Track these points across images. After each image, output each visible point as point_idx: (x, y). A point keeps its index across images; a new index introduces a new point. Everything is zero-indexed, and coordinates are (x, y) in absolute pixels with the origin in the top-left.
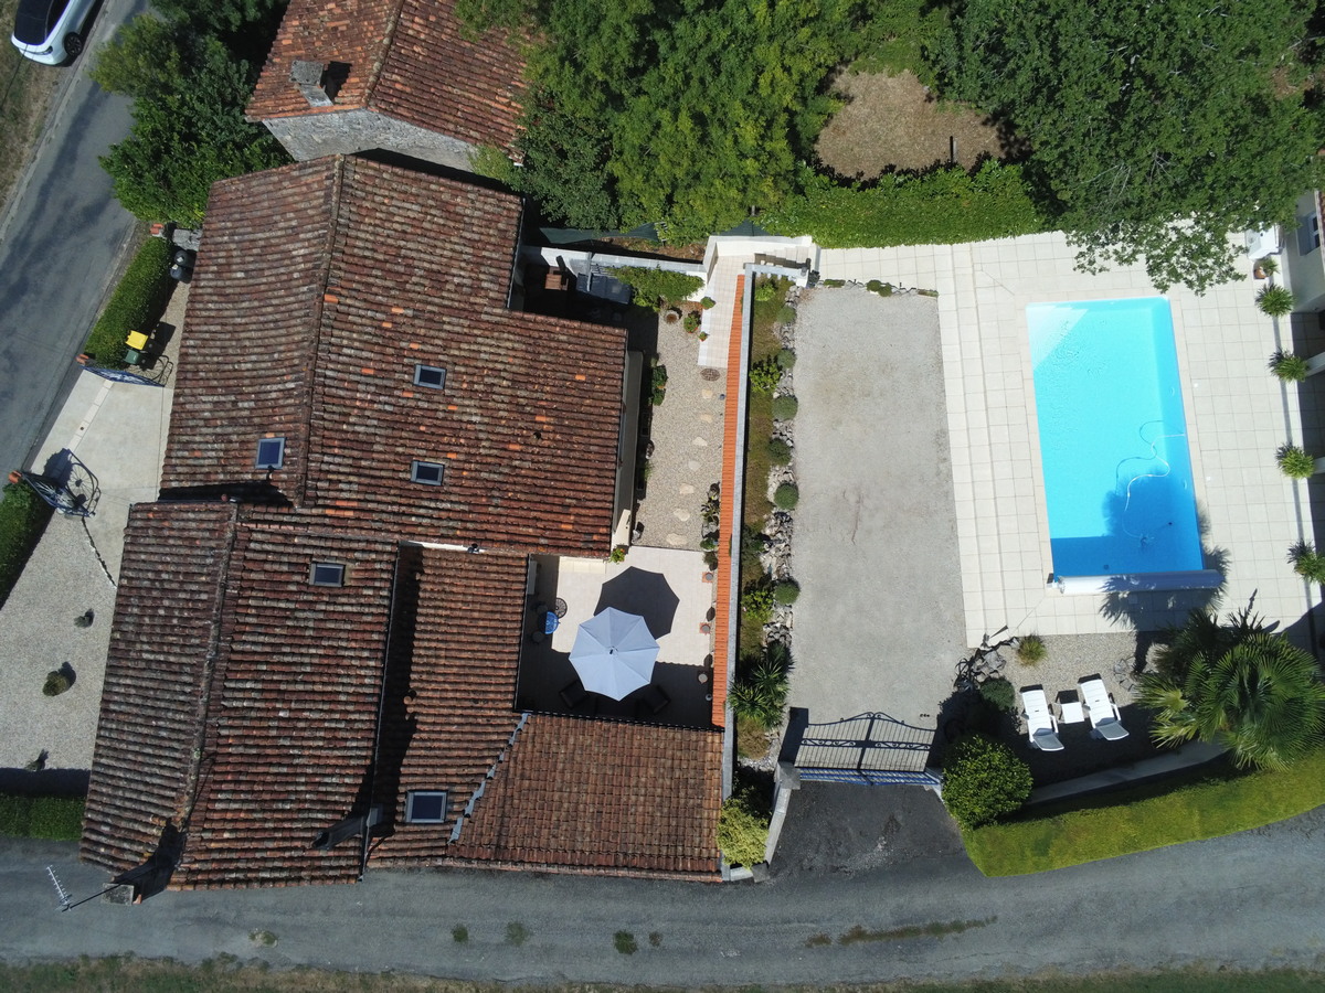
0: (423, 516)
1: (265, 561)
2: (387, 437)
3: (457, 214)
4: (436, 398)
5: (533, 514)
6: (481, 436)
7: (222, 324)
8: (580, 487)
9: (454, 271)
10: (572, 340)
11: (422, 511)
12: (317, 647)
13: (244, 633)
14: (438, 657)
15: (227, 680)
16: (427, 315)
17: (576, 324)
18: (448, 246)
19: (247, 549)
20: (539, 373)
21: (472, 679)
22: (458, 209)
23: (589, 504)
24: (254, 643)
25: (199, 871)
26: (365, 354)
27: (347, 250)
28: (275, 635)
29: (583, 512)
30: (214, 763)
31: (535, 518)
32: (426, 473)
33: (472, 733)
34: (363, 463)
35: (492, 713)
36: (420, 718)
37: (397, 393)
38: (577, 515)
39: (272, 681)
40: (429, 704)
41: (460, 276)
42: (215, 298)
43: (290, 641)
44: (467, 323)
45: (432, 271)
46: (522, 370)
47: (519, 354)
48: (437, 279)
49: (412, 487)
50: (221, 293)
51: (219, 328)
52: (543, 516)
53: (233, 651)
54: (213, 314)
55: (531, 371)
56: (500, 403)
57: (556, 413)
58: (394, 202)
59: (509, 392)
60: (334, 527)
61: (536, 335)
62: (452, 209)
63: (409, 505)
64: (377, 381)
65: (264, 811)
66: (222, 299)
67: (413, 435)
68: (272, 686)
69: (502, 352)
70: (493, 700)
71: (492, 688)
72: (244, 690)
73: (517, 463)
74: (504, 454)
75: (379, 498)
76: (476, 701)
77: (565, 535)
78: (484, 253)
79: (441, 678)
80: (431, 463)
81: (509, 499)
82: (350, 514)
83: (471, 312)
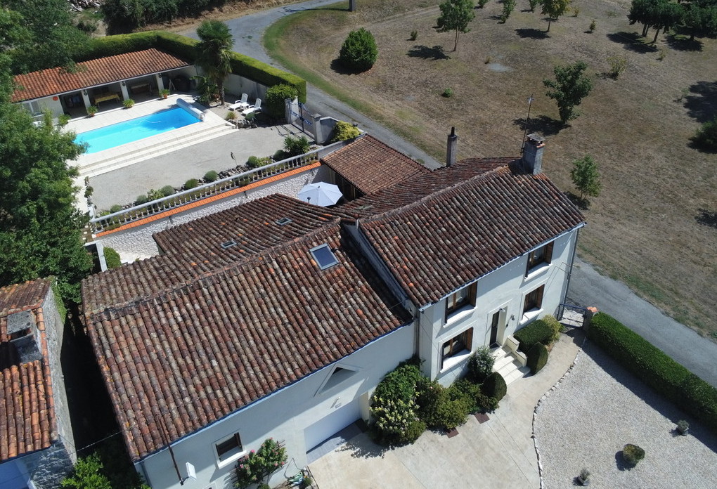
7: (262, 354)
42: (244, 374)
50: (237, 373)
51: (266, 356)
54: (257, 368)
66: (242, 368)
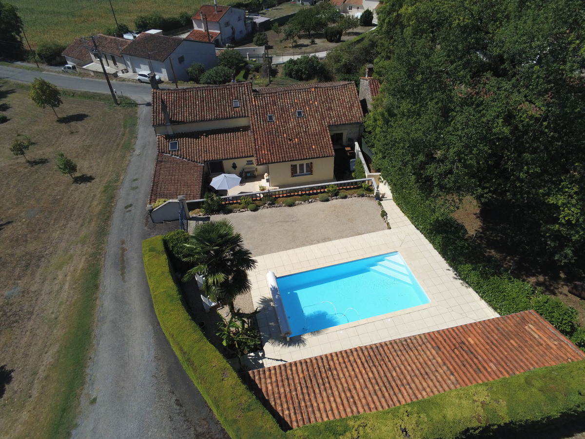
0: (257, 118)
1: (237, 91)
2: (279, 108)
3: (352, 109)
4: (294, 116)
5: (265, 143)
6: (286, 127)
8: (277, 153)
9: (334, 112)
10: (325, 143)
11: (259, 118)
12: (216, 106)
13: (218, 91)
14: (219, 140)
15: (205, 90)
16: (318, 109)
17: (331, 142)
18: (341, 109)
19: (240, 87)
20: (311, 137)
21: (213, 149)
22: (353, 109)
23: (272, 156)
24: (215, 94)
25: (156, 94)
26: (301, 99)
27: (329, 90)
28: (218, 97)
29: (269, 155)
30: (184, 92)
31: (264, 144)
32: (271, 118)
33: (196, 152)
34: (269, 105)
35: (203, 156)
36: (200, 140)
37: (292, 108)
38: (268, 154)
39: (206, 99)
40: (204, 141)
41: (333, 114)
43: (217, 100)
44: (319, 118)
45: (331, 108)
46: (310, 133)
47: (315, 131)
48: (330, 109)
49: (266, 115)
52: (265, 146)
53: (213, 90)
55: (311, 135)
56: (297, 129)
57: (300, 143)
58: (347, 96)
59: (302, 131)
60: (249, 101)
61: (323, 134)
62: (353, 107)
63: (260, 116)
64: (294, 103)
65: (172, 103)
67: (281, 113)
68: (204, 99)
69: (314, 127)
70: (207, 155)
71: (211, 155)
72: (203, 94)
73: (280, 136)
74: (282, 133)
75: (260, 109)
76: (206, 151)
77: (260, 152)
78: (343, 118)
79: (212, 142)
80: (274, 119)
81: (268, 137)
82: (254, 103)
83: (323, 118)
